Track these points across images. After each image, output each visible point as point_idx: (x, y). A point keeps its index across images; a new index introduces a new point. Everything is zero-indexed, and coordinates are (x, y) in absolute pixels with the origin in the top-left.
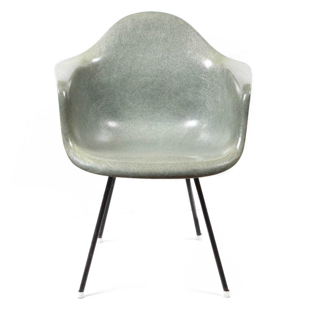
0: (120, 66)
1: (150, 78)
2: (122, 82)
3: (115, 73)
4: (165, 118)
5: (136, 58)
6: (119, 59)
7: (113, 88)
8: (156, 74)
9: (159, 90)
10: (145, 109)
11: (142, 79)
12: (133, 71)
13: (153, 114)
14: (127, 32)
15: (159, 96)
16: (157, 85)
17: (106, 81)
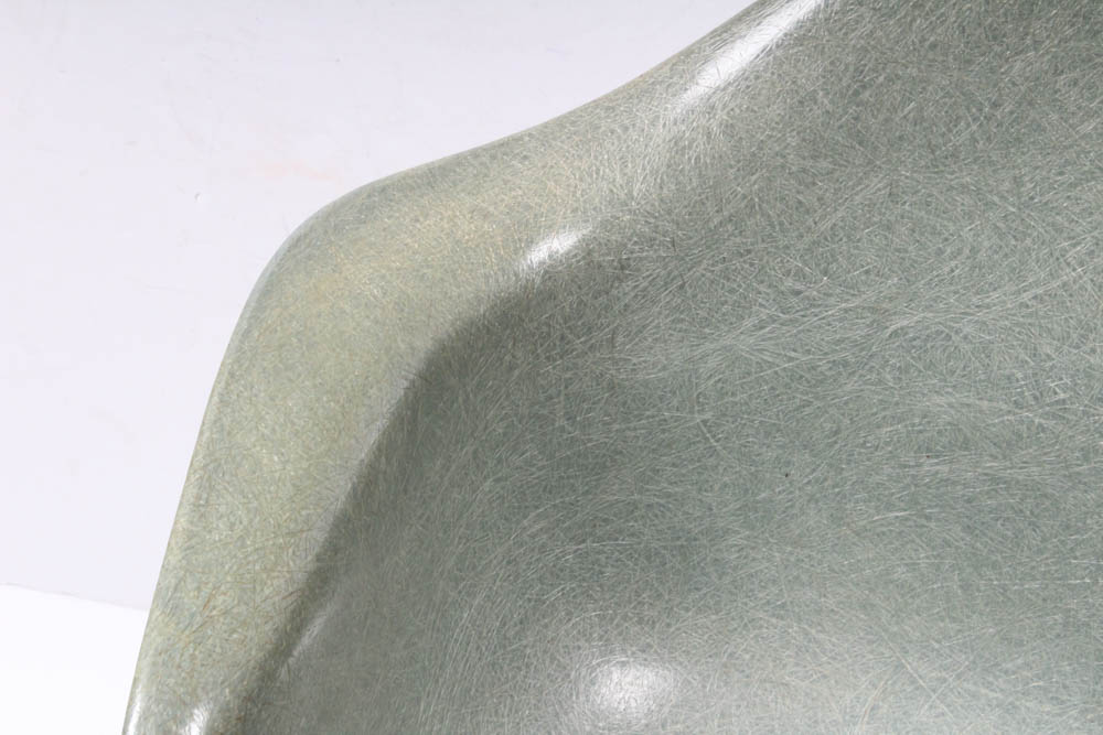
0: (799, 287)
1: (1004, 407)
2: (787, 386)
3: (748, 323)
4: (1027, 665)
5: (940, 252)
6: (807, 239)
7: (707, 416)
8: (1062, 396)
9: (1045, 496)
10: (901, 573)
11: (937, 399)
12: (895, 334)
13: (954, 620)
14: (933, 46)
15: (1028, 532)
16: (1039, 464)
17: (664, 368)
